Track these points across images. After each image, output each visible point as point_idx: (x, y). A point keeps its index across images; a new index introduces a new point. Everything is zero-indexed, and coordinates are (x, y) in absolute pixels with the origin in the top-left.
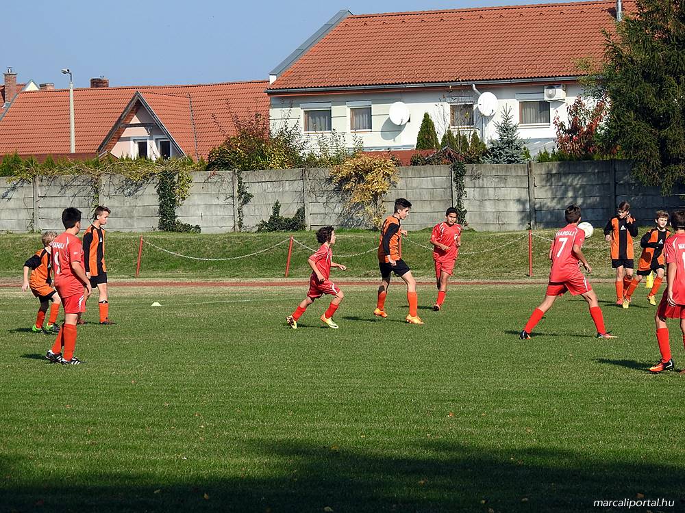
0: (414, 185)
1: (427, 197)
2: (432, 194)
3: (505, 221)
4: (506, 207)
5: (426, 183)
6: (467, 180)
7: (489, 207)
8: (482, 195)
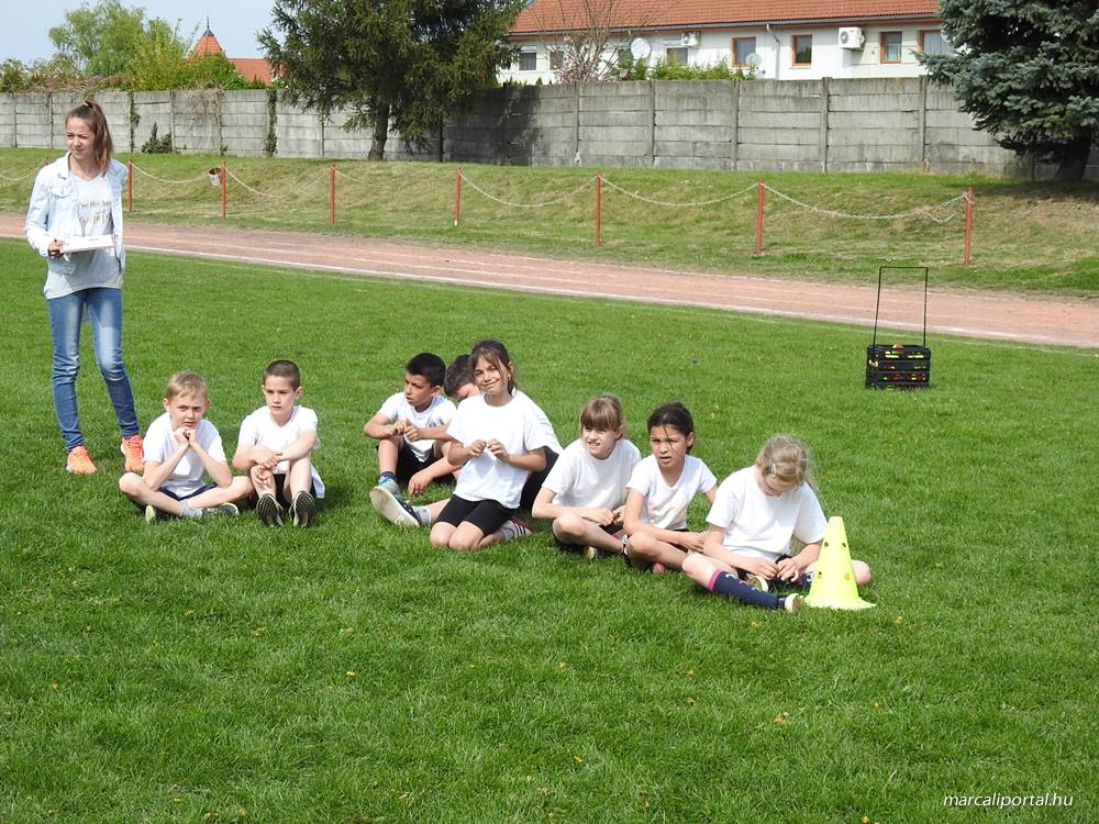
0: (243, 109)
1: (251, 123)
2: (255, 119)
3: (303, 149)
4: (304, 134)
5: (249, 107)
6: (278, 105)
7: (293, 135)
8: (288, 121)
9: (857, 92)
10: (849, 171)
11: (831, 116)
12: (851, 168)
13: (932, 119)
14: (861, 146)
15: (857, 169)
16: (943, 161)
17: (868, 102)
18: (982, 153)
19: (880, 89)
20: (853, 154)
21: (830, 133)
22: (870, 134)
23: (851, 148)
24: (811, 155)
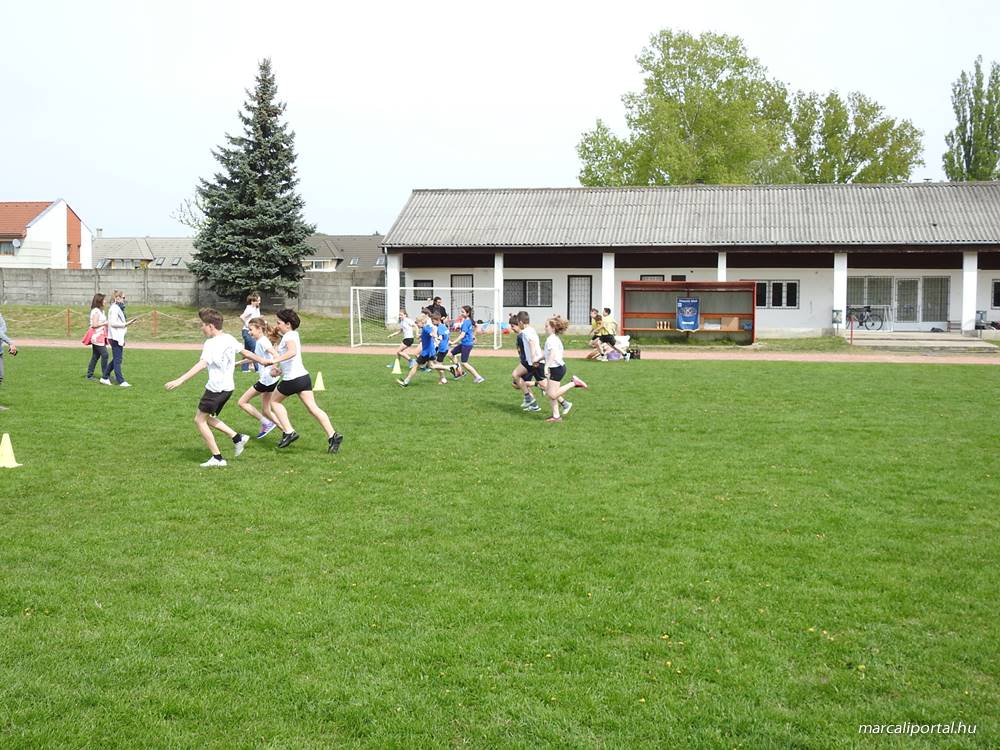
9: (113, 274)
13: (150, 285)
16: (156, 301)
17: (119, 278)
18: (175, 299)
19: (125, 273)
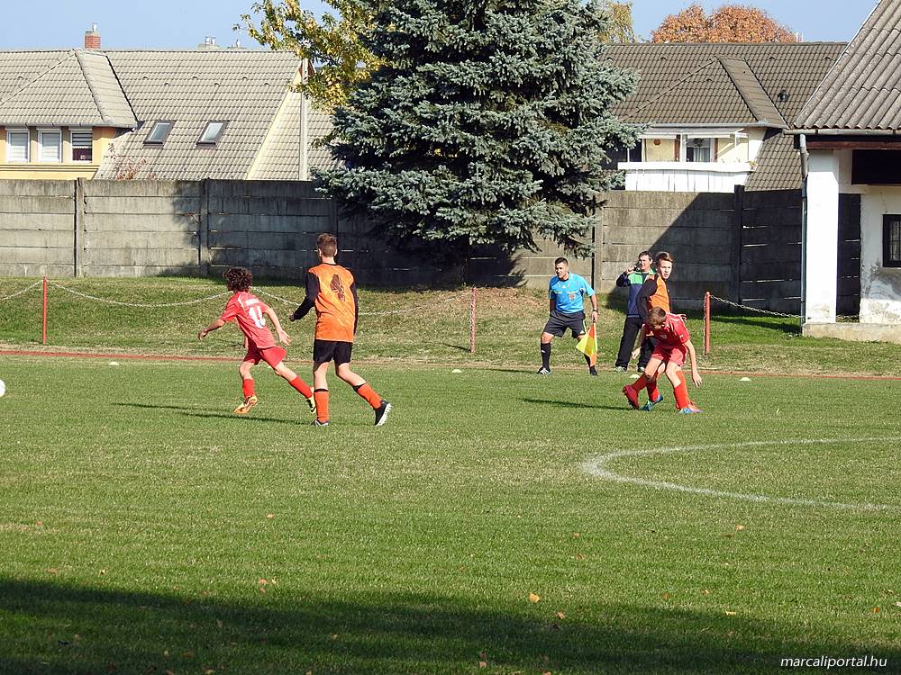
9: (123, 194)
10: (113, 275)
11: (87, 219)
12: (115, 272)
14: (128, 249)
15: (123, 272)
17: (136, 205)
18: (276, 257)
19: (151, 192)
20: (117, 257)
21: (88, 235)
22: (139, 236)
23: (114, 252)
24: (61, 258)
